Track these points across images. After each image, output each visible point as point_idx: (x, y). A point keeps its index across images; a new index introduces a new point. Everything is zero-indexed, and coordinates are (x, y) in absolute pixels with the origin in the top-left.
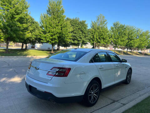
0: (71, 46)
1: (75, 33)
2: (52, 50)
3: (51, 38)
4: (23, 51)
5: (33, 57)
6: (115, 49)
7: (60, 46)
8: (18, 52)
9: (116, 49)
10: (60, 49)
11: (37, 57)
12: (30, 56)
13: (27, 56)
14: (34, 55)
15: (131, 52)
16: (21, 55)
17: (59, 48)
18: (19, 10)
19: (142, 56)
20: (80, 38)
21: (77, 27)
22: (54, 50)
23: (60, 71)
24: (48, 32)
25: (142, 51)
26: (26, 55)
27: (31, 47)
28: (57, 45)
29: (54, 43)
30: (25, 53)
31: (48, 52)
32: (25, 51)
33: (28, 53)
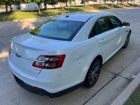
0: (59, 3)
2: (39, 11)
4: (9, 15)
5: (20, 21)
6: (105, 2)
7: (47, 5)
8: (3, 16)
9: (107, 2)
10: (47, 8)
11: (24, 20)
12: (17, 21)
13: (14, 21)
14: (21, 19)
15: (121, 4)
16: (7, 20)
17: (46, 6)
19: (131, 8)
22: (42, 10)
23: (50, 60)
25: (132, 2)
26: (12, 19)
27: (16, 9)
28: (44, 3)
29: (40, 2)
30: (11, 16)
31: (36, 13)
32: (11, 14)
33: (13, 16)
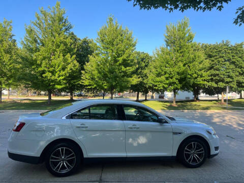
1: (218, 70)
2: (174, 102)
3: (167, 82)
18: (121, 51)
20: (229, 77)
21: (223, 57)
24: (163, 73)
27: (158, 98)
31: (168, 105)
